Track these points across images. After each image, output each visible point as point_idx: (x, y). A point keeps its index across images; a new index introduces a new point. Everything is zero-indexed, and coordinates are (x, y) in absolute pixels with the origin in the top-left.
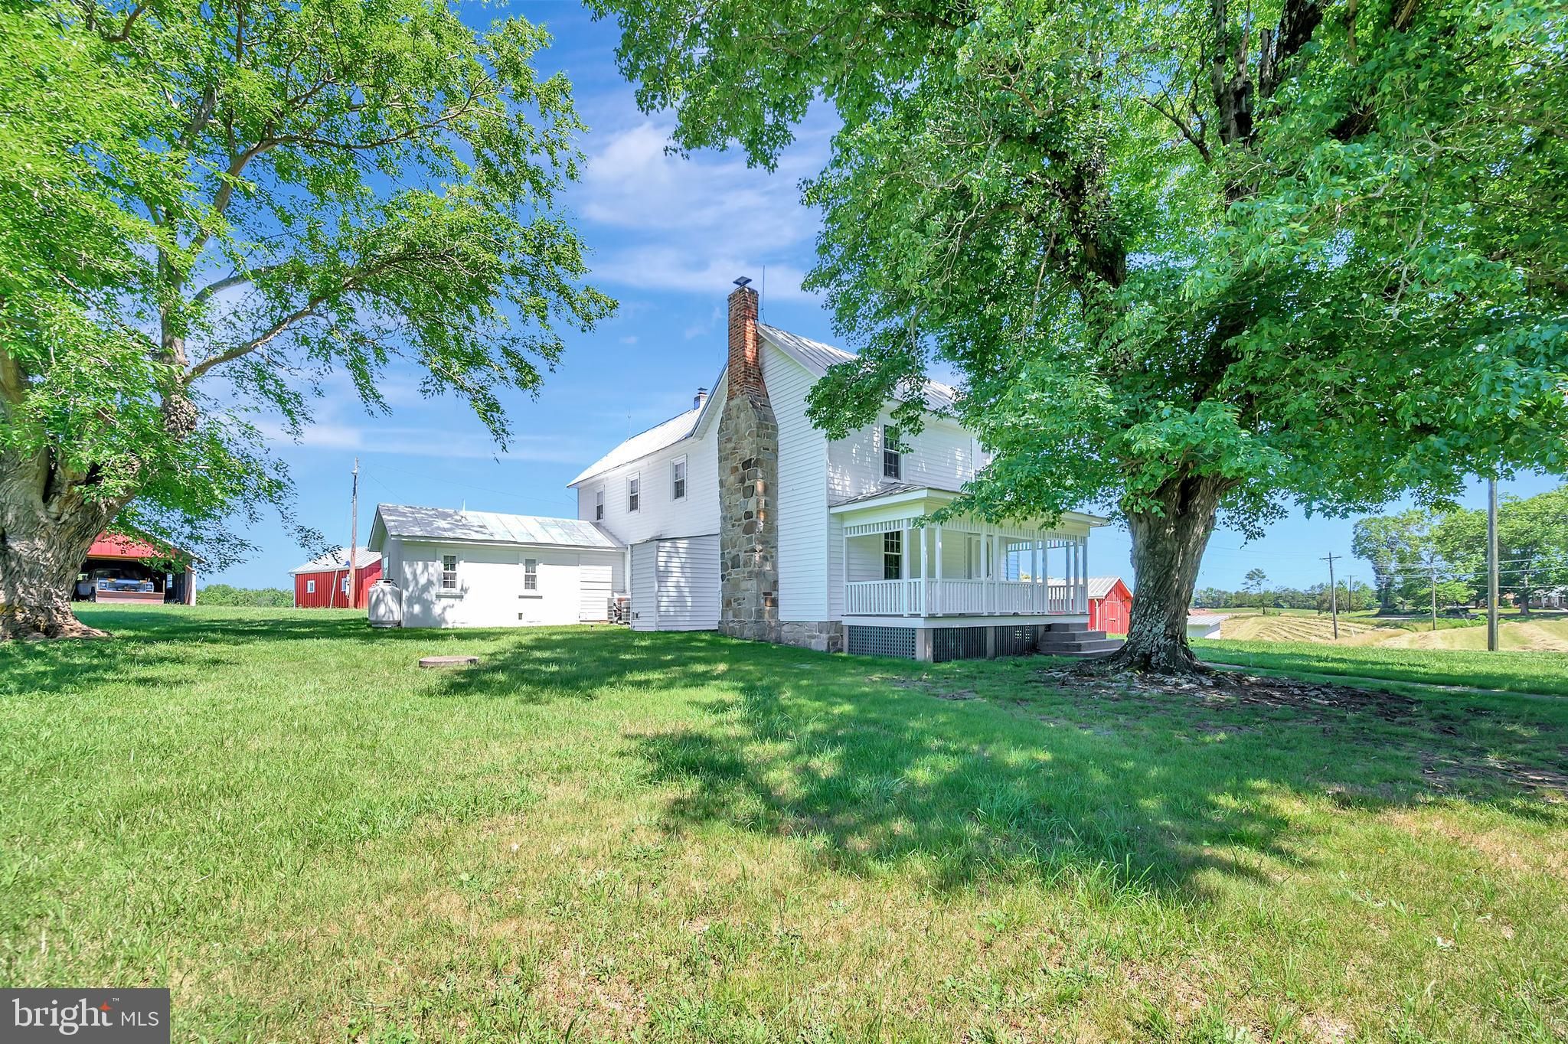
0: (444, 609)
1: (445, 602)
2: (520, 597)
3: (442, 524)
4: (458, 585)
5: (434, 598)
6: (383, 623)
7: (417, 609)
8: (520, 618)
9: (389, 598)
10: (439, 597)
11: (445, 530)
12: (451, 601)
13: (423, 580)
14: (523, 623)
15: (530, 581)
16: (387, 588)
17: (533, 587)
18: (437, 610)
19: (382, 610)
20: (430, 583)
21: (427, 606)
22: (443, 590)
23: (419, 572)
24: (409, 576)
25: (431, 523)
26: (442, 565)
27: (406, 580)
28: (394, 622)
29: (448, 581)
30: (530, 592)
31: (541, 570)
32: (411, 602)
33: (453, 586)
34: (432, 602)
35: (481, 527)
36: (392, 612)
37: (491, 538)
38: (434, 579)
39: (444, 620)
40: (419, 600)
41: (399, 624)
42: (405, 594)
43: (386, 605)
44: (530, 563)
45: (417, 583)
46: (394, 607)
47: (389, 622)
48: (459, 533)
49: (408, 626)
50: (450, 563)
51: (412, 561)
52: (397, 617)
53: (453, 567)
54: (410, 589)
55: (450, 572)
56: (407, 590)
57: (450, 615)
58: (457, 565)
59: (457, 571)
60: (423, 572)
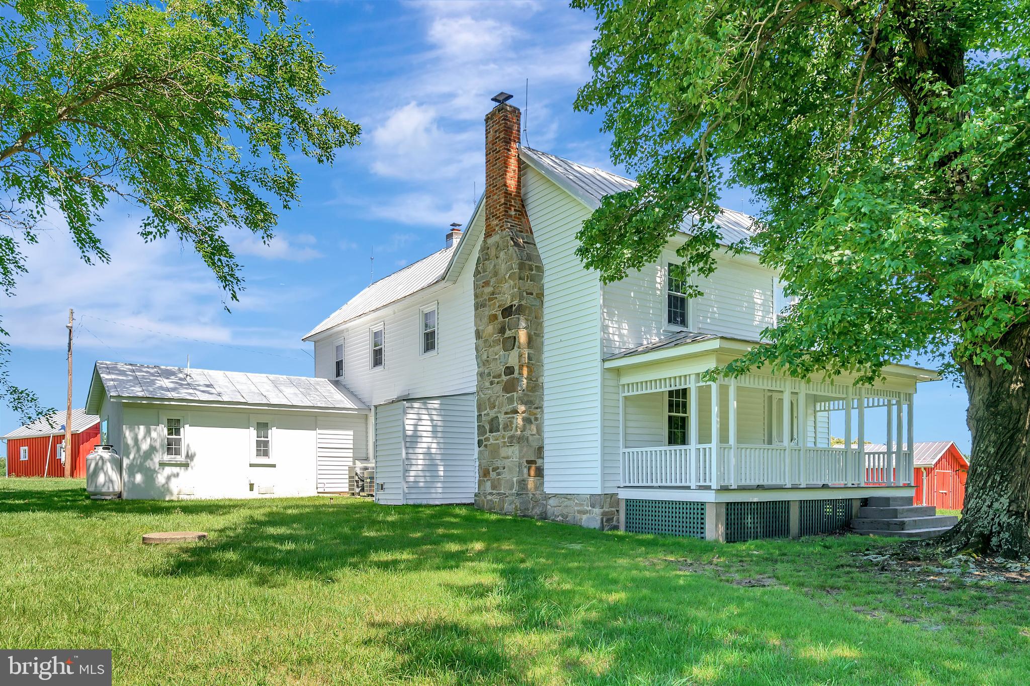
0: (169, 478)
1: (168, 470)
2: (251, 465)
3: (166, 383)
4: (184, 453)
5: (157, 466)
6: (103, 494)
7: (139, 478)
8: (251, 489)
9: (108, 466)
10: (163, 465)
11: (168, 390)
12: (175, 470)
13: (145, 446)
14: (254, 495)
15: (263, 448)
16: (106, 455)
17: (266, 454)
18: (161, 479)
19: (101, 479)
20: (153, 449)
21: (150, 475)
22: (167, 458)
23: (140, 437)
24: (130, 441)
25: (153, 382)
26: (166, 431)
27: (127, 445)
28: (114, 493)
29: (172, 447)
30: (263, 460)
32: (132, 470)
33: (178, 452)
34: (155, 471)
35: (208, 386)
36: (111, 481)
37: (219, 399)
38: (157, 445)
39: (169, 491)
40: (142, 469)
41: (120, 495)
42: (126, 462)
43: (106, 474)
44: (263, 427)
45: (139, 449)
46: (114, 476)
47: (109, 494)
48: (184, 393)
49: (130, 498)
50: (174, 427)
51: (133, 426)
52: (117, 487)
53: (178, 432)
54: (132, 456)
55: (174, 437)
56: (128, 457)
57: (174, 485)
58: (182, 430)
59: (182, 436)
60: (145, 438)
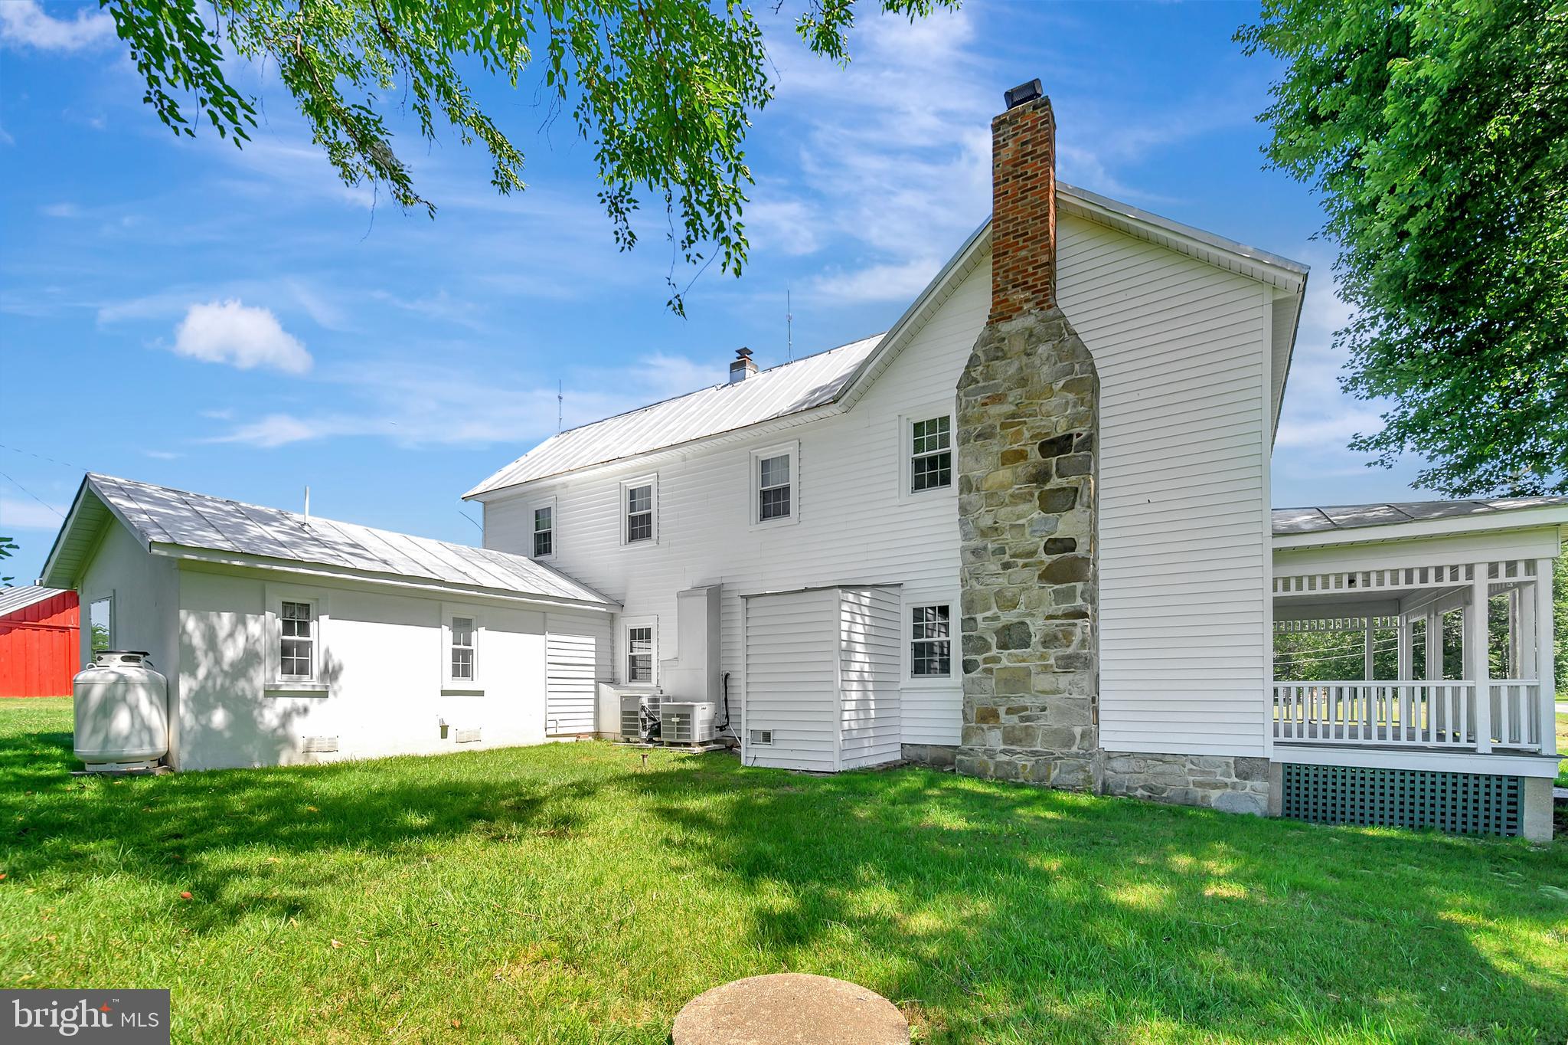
0: (286, 717)
1: (283, 704)
2: (444, 693)
3: (270, 531)
4: (317, 667)
5: (261, 694)
6: (122, 760)
7: (219, 718)
8: (444, 733)
9: (142, 696)
10: (273, 693)
11: (282, 544)
12: (301, 702)
13: (231, 652)
14: (449, 746)
15: (462, 662)
16: (134, 672)
17: (466, 672)
18: (270, 716)
19: (122, 721)
20: (251, 658)
21: (244, 711)
22: (280, 678)
23: (222, 633)
24: (197, 640)
25: (239, 529)
26: (279, 623)
27: (189, 651)
28: (152, 757)
29: (291, 658)
30: (462, 684)
31: (485, 641)
32: (202, 702)
33: (303, 669)
34: (255, 704)
36: (147, 729)
38: (261, 648)
39: (288, 741)
40: (223, 697)
42: (187, 685)
43: (134, 710)
44: (463, 627)
45: (218, 661)
46: (154, 716)
47: (139, 757)
48: (316, 554)
50: (297, 618)
51: (202, 610)
52: (163, 742)
53: (304, 629)
54: (201, 673)
55: (296, 638)
56: (193, 674)
57: (299, 728)
58: (313, 625)
59: (313, 637)
60: (231, 635)
